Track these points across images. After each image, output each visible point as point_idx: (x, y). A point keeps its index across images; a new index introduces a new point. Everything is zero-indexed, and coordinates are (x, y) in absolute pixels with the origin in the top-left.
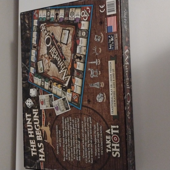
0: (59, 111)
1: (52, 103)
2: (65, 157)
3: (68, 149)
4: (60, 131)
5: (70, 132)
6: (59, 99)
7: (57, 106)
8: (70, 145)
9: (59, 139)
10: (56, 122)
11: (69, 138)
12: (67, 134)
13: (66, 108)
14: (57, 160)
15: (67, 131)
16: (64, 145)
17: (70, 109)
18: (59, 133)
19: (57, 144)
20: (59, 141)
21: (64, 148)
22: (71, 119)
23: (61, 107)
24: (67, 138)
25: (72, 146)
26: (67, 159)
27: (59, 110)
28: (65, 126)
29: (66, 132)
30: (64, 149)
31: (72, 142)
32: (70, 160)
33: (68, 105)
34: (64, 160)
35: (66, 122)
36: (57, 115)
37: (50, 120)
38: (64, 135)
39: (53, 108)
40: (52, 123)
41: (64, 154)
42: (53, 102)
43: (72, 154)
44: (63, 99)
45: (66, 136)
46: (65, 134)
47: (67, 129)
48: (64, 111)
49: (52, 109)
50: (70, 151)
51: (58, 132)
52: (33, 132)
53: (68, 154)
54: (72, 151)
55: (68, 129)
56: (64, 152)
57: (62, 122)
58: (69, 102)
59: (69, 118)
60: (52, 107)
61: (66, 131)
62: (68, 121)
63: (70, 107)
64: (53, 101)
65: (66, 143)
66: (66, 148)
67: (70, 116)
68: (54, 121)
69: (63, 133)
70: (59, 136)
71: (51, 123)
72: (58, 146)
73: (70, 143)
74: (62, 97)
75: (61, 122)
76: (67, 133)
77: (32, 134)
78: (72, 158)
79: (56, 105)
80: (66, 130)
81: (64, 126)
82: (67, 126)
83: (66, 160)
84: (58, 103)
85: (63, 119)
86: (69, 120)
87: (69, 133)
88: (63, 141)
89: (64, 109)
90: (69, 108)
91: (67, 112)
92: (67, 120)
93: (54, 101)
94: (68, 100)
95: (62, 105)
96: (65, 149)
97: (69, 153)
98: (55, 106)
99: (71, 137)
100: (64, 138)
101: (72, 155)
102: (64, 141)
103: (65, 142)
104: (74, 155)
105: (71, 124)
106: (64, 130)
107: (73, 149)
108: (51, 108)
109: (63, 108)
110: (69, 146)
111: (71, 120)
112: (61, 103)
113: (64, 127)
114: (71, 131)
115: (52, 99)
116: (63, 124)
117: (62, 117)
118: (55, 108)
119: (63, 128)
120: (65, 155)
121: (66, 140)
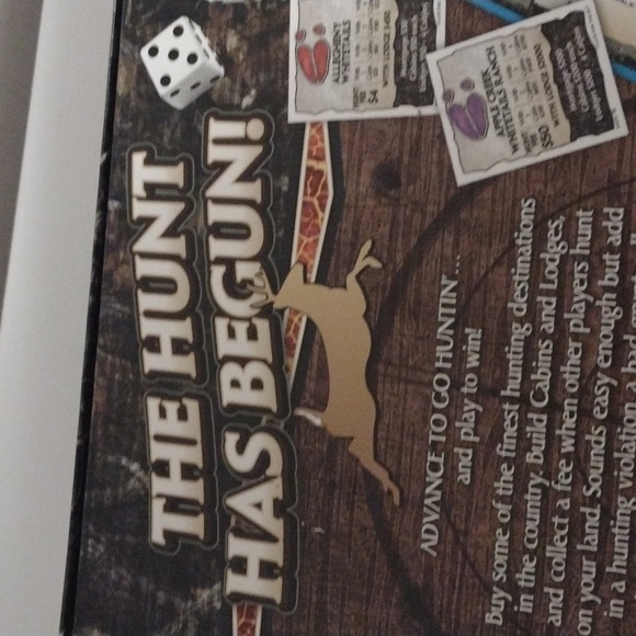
0: (494, 143)
1: (421, 63)
2: (512, 587)
3: (547, 510)
4: (473, 335)
5: (588, 351)
6: (503, 23)
7: (474, 101)
8: (580, 474)
9: (454, 412)
10: (444, 244)
11: (569, 405)
12: (555, 369)
13: (571, 117)
14: (416, 603)
15: (560, 335)
16: (508, 475)
17: (621, 129)
18: (459, 356)
19: (431, 458)
20: (451, 432)
21: (502, 499)
22: (618, 222)
23: (520, 106)
24: (554, 409)
25: (595, 486)
26: (526, 606)
27: (492, 132)
28: (547, 293)
29: (545, 349)
30: (503, 509)
31: (599, 449)
32: (556, 619)
33: (600, 87)
34: (494, 617)
35: (554, 249)
36: (462, 179)
37: (384, 230)
38: (515, 372)
39: (427, 111)
40: (399, 257)
41: (500, 559)
42: (432, 58)
43: (590, 566)
44: (547, 29)
45: (545, 386)
46: (527, 369)
47: (560, 323)
48: (547, 142)
49: (421, 119)
50: (576, 533)
51: (460, 339)
52: (184, 330)
53: (543, 564)
54: (593, 537)
55: (575, 319)
56: (503, 540)
57: (512, 245)
58: (615, 58)
59: (598, 215)
60: (416, 104)
61: (545, 336)
62: (584, 242)
63: (625, 104)
64: (432, 48)
65: (529, 458)
66: (532, 499)
67: (613, 191)
68: (426, 238)
69: (514, 359)
70: (457, 384)
71: (392, 252)
72: (435, 478)
73: (579, 460)
74: (539, 10)
75: (497, 248)
76: (558, 358)
77: (179, 347)
78: (589, 605)
79: (467, 85)
80: (549, 326)
81: (534, 291)
82: (563, 295)
83: (509, 614)
84: (486, 65)
85: (526, 219)
86: (599, 232)
87: (575, 359)
88: (497, 436)
89: (547, 120)
90: (607, 113)
91: (585, 152)
92: (569, 236)
93: (448, 43)
94: (607, 40)
95: (531, 89)
96: (518, 514)
97: (557, 551)
98: (448, 96)
99: (604, 400)
100: (512, 400)
101: (586, 579)
102: (511, 431)
103: (524, 443)
104: (619, 577)
105: (610, 277)
106: (519, 332)
107: (608, 515)
108: (407, 111)
109: (537, 111)
110: (563, 484)
111: (616, 238)
112: (525, 66)
113: (531, 303)
114: (608, 343)
115: (432, 25)
116: (523, 266)
117: (516, 206)
118: (453, 112)
119: (519, 304)
120: (514, 565)
121: (542, 427)
